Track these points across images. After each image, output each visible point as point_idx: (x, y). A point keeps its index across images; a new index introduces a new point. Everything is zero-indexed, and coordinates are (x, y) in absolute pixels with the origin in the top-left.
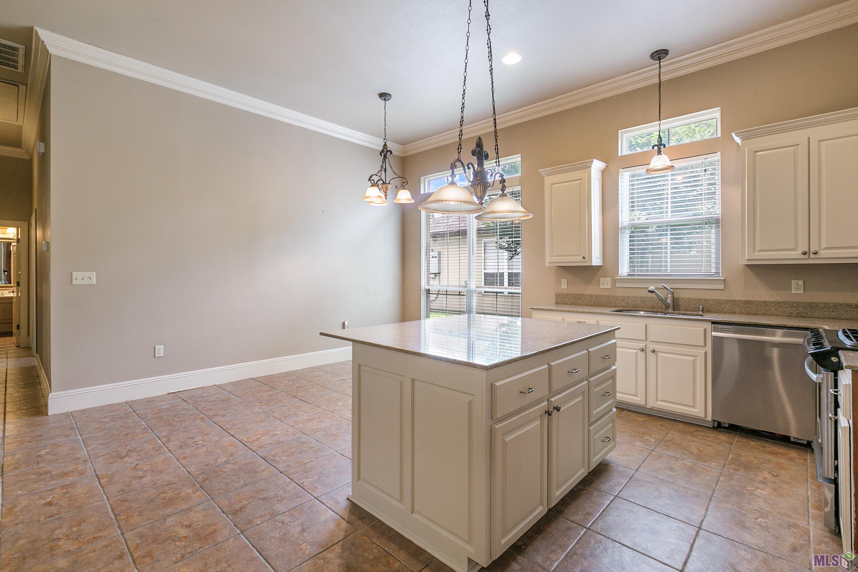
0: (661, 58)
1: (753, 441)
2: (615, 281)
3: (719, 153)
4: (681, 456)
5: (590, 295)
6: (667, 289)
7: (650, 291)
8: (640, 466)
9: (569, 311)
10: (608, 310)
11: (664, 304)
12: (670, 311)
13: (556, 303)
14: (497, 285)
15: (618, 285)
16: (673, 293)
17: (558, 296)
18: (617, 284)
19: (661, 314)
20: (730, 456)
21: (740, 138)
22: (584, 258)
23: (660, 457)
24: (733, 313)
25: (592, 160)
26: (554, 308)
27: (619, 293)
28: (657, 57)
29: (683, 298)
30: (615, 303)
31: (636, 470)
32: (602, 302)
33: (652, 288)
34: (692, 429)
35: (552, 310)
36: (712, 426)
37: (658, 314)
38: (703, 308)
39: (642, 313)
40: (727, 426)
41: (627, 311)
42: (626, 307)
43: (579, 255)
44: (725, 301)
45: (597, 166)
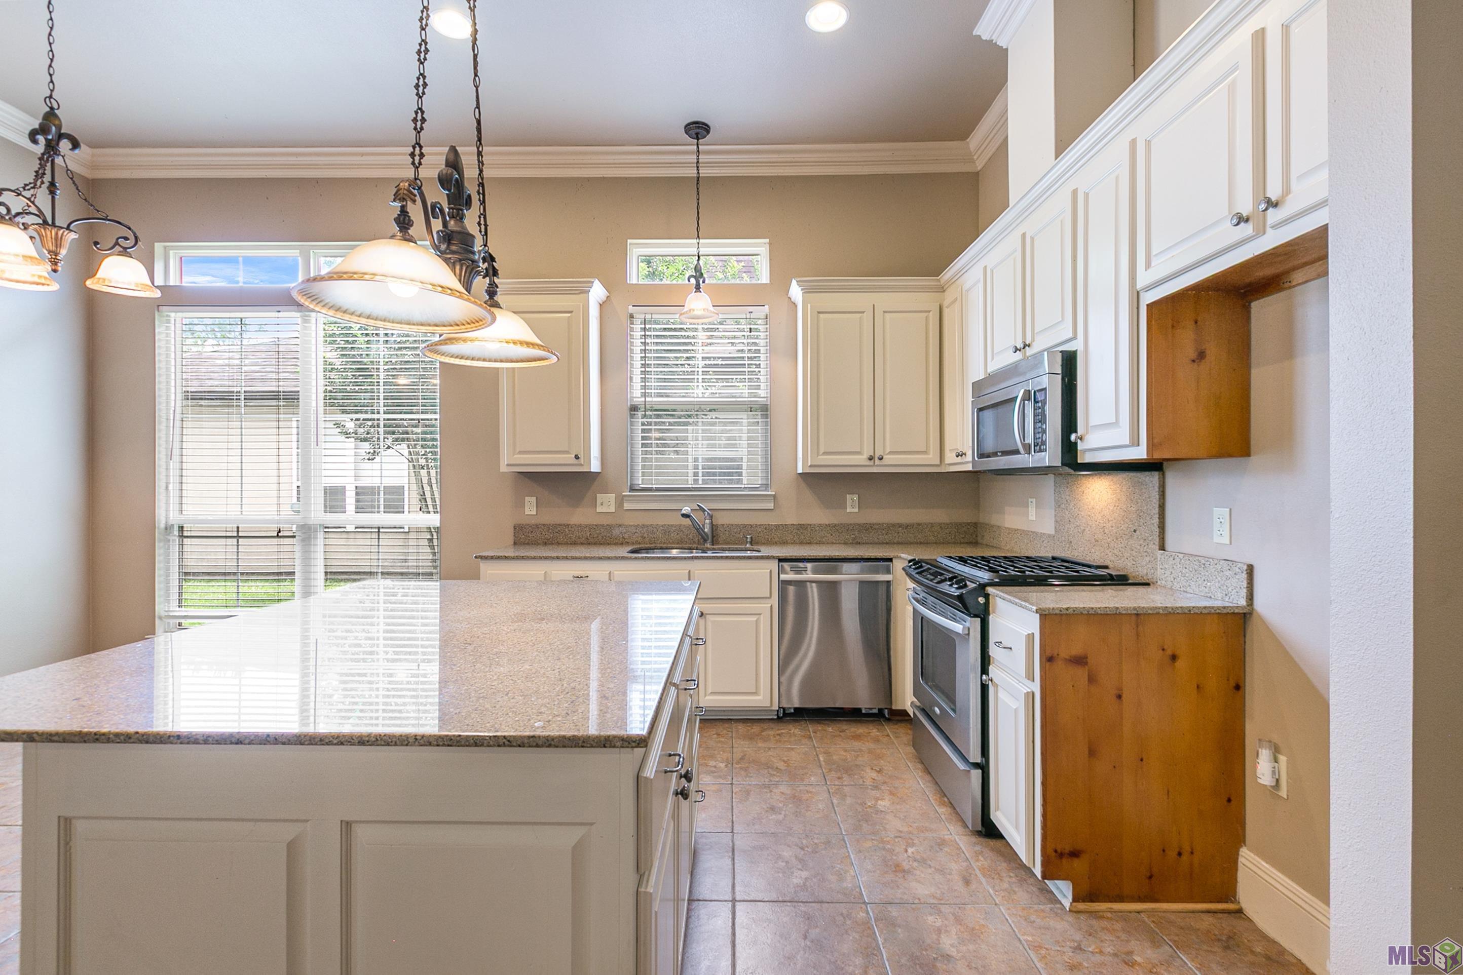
0: (699, 136)
1: (828, 725)
2: (622, 499)
3: (767, 307)
4: (771, 781)
5: (580, 526)
6: (704, 510)
7: (684, 516)
8: (733, 823)
9: (558, 558)
10: (623, 551)
11: (700, 534)
12: (708, 545)
13: (515, 544)
14: (379, 512)
15: (627, 506)
16: (711, 517)
17: (519, 529)
18: (625, 505)
19: (696, 553)
20: (821, 759)
21: (802, 290)
22: (577, 457)
23: (748, 793)
24: (784, 543)
25: (592, 280)
26: (511, 553)
27: (630, 520)
28: (693, 132)
29: (723, 525)
30: (623, 537)
31: (732, 832)
32: (600, 537)
33: (686, 510)
34: (756, 729)
35: (506, 558)
36: (776, 717)
37: (692, 553)
38: (751, 538)
39: (674, 553)
40: (792, 711)
41: (647, 550)
42: (640, 543)
43: (567, 452)
44: (776, 526)
45: (597, 292)
